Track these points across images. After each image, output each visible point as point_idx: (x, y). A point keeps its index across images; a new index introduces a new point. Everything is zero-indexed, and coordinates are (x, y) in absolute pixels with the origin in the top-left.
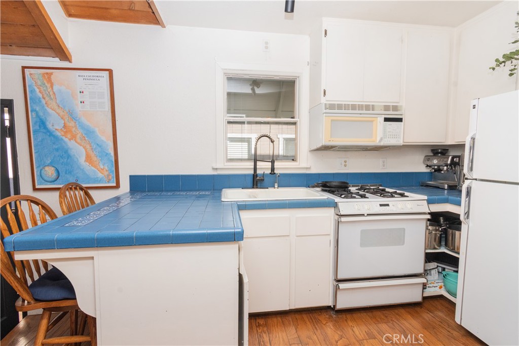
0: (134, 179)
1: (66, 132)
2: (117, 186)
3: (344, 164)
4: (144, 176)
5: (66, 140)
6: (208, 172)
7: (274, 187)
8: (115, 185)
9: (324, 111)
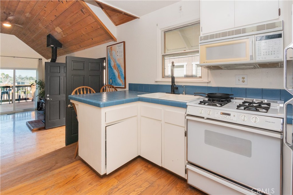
0: (130, 85)
1: (114, 67)
2: (125, 88)
3: (241, 80)
4: (132, 84)
5: (114, 70)
6: (153, 83)
7: (183, 94)
8: (124, 87)
9: (200, 42)
